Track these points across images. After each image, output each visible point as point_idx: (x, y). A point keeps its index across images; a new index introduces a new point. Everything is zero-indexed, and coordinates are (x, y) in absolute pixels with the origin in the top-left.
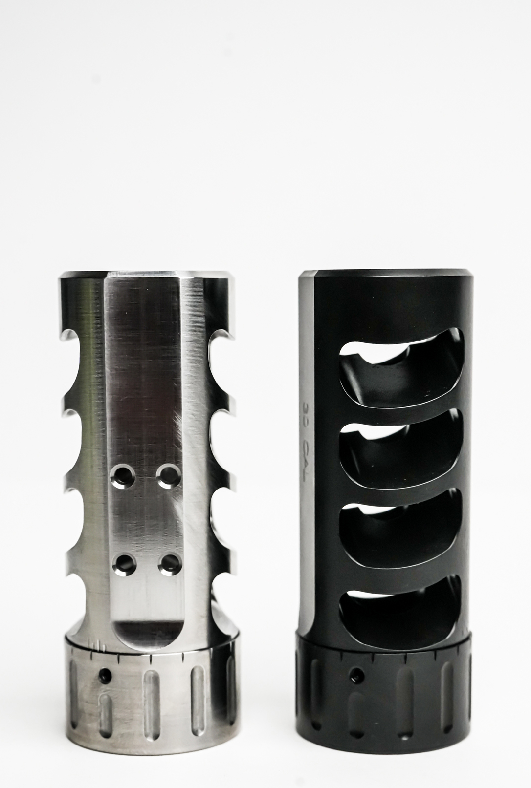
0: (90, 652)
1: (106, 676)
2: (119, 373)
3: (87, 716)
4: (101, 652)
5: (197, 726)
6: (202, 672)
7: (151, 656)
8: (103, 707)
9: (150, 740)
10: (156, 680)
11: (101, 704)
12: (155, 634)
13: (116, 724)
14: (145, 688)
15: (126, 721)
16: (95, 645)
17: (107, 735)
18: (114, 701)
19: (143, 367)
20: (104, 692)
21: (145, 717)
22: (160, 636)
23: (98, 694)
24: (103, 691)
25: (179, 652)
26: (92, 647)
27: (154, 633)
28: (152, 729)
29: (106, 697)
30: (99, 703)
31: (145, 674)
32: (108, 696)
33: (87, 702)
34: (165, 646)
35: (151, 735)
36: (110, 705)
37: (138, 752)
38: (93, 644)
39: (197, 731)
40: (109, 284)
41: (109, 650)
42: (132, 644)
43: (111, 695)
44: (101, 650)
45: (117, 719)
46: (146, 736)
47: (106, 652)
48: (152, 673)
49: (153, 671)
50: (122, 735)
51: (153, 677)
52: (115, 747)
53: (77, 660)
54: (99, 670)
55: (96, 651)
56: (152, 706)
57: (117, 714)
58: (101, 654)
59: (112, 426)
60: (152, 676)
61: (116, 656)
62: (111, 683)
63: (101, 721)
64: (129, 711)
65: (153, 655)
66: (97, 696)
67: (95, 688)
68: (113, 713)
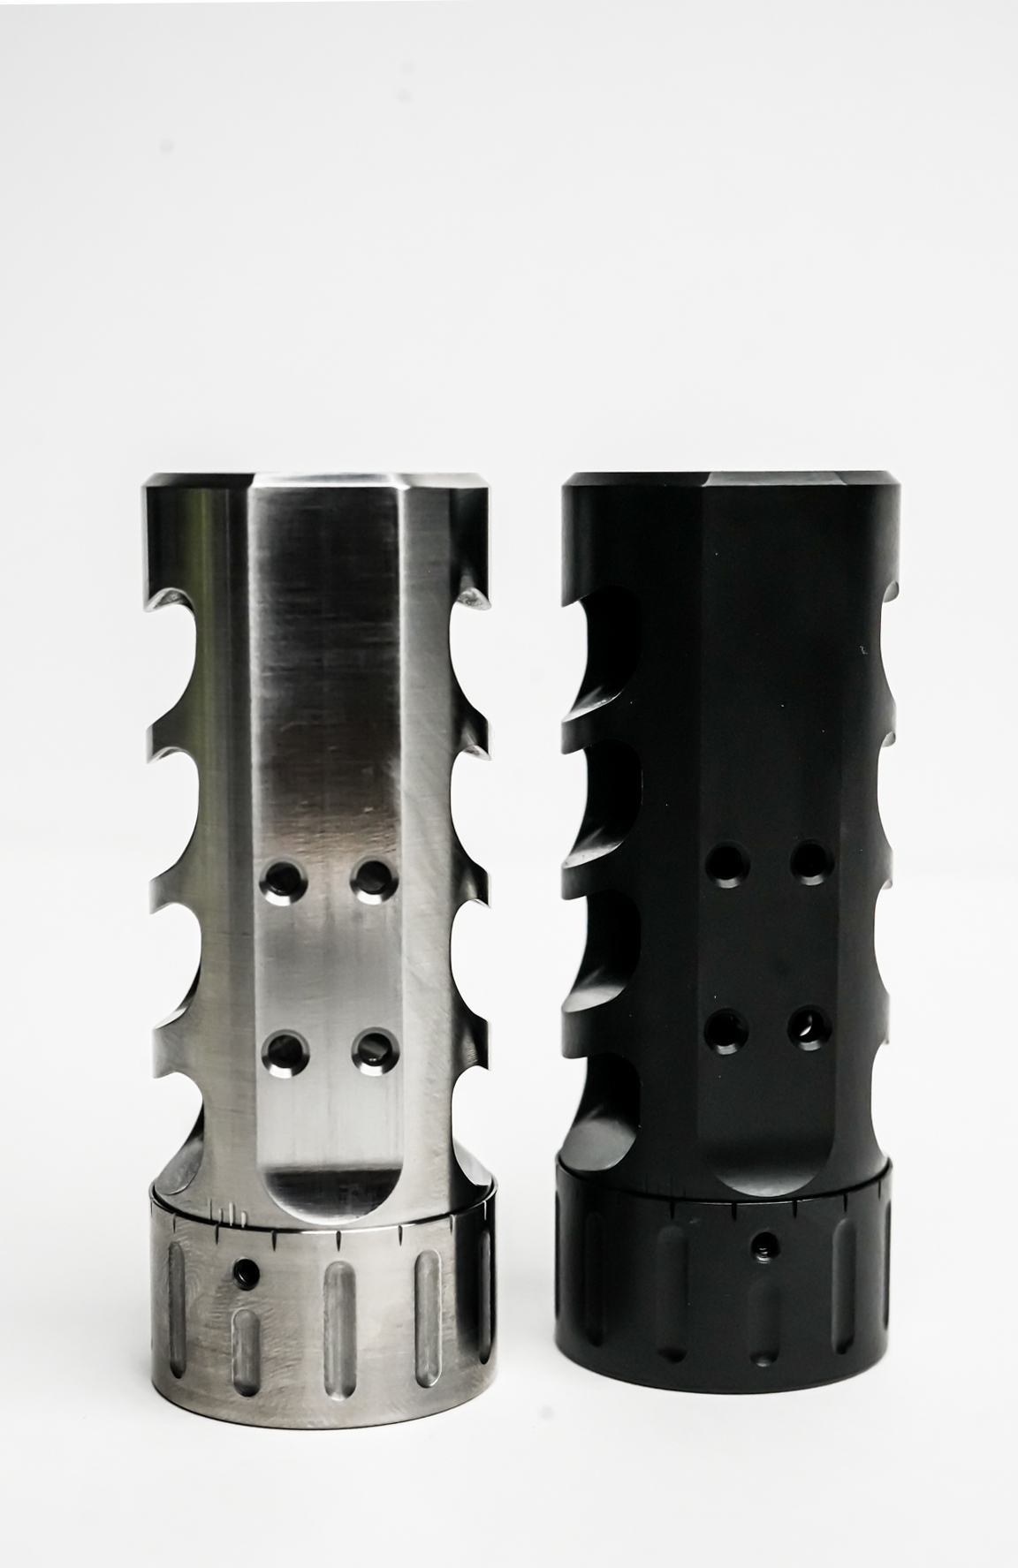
0: (214, 1227)
1: (248, 1274)
2: (279, 676)
3: (207, 1354)
4: (236, 1226)
5: (426, 1368)
6: (435, 1262)
7: (339, 1234)
8: (240, 1335)
9: (337, 1398)
10: (347, 1280)
11: (236, 1329)
12: (345, 1190)
13: (266, 1368)
14: (326, 1296)
15: (289, 1363)
16: (225, 1213)
17: (250, 1391)
18: (265, 1324)
19: (326, 663)
20: (243, 1305)
21: (326, 1354)
22: (355, 1193)
23: (231, 1310)
24: (240, 1303)
25: (393, 1225)
26: (217, 1216)
27: (343, 1187)
28: (340, 1378)
29: (247, 1315)
30: (233, 1328)
31: (328, 1270)
32: (253, 1313)
33: (206, 1326)
34: (367, 1213)
35: (339, 1388)
36: (255, 1331)
37: (311, 1423)
38: (220, 1211)
39: (426, 1377)
40: (259, 499)
41: (253, 1223)
42: (301, 1210)
43: (258, 1311)
44: (237, 1222)
45: (268, 1360)
46: (329, 1391)
47: (248, 1228)
48: (340, 1267)
49: (341, 1263)
50: (281, 1390)
51: (342, 1276)
52: (266, 1414)
53: (185, 1243)
54: (233, 1263)
55: (226, 1225)
56: (340, 1330)
57: (269, 1349)
58: (239, 1232)
59: (264, 782)
60: (340, 1273)
61: (269, 1235)
62: (259, 1289)
63: (236, 1361)
64: (295, 1342)
65: (342, 1232)
66: (231, 1314)
67: (225, 1300)
68: (262, 1348)
